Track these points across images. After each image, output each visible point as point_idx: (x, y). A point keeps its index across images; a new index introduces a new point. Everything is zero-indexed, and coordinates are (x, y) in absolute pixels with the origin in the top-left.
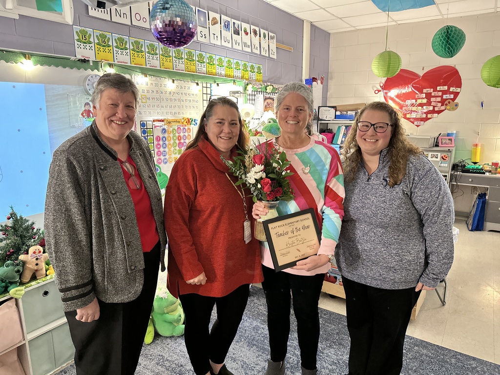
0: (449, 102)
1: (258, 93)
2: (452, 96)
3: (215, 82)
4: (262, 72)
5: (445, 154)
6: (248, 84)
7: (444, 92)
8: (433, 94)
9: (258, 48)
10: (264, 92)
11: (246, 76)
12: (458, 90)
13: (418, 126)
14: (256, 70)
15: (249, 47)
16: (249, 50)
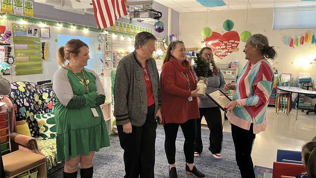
0: (235, 48)
2: (236, 45)
5: (233, 71)
7: (233, 43)
8: (228, 44)
12: (239, 42)
13: (221, 59)
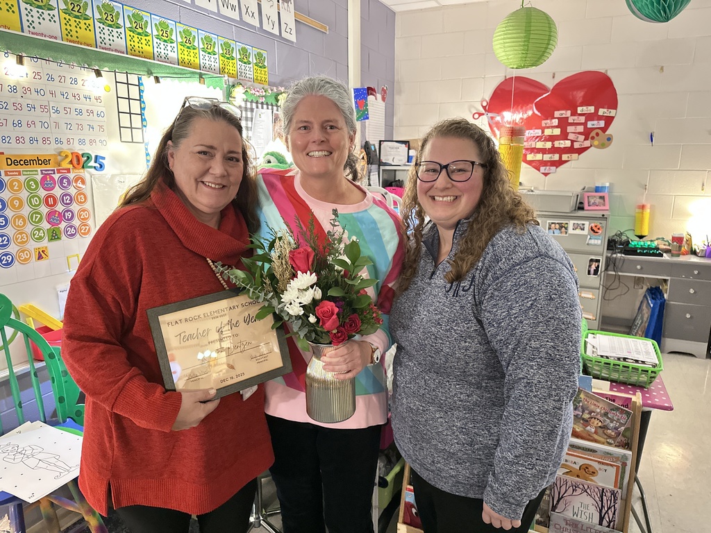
0: (597, 134)
1: (260, 106)
2: (602, 124)
3: (150, 73)
4: (266, 64)
5: (597, 223)
6: (233, 86)
7: (590, 117)
8: (570, 120)
9: (256, 15)
10: (272, 105)
11: (231, 68)
12: (612, 113)
13: (546, 174)
14: (253, 59)
15: (233, 8)
16: (235, 15)
